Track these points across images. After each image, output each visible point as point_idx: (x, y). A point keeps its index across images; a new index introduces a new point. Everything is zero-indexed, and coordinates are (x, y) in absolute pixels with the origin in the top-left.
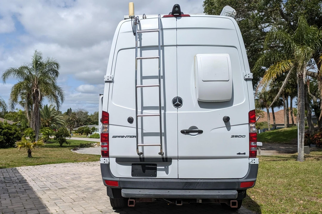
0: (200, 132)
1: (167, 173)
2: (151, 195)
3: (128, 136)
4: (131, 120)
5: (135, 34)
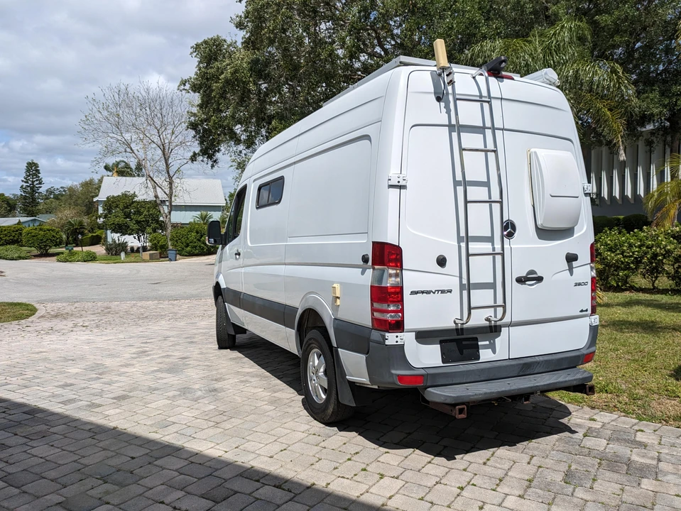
0: (540, 279)
1: (494, 352)
3: (438, 291)
4: (442, 262)
5: (439, 99)
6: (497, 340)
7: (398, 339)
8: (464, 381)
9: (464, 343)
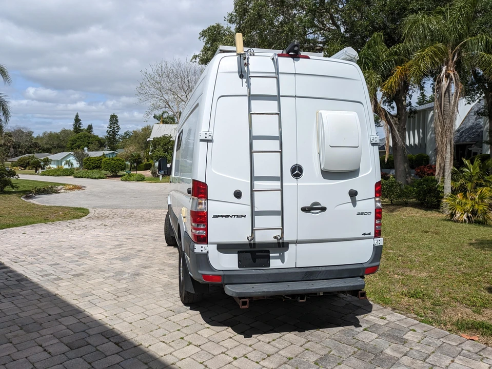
0: (323, 209)
1: (283, 261)
2: (270, 292)
3: (235, 216)
4: (238, 195)
5: (241, 76)
6: (286, 253)
7: (203, 249)
8: (255, 282)
9: (257, 254)
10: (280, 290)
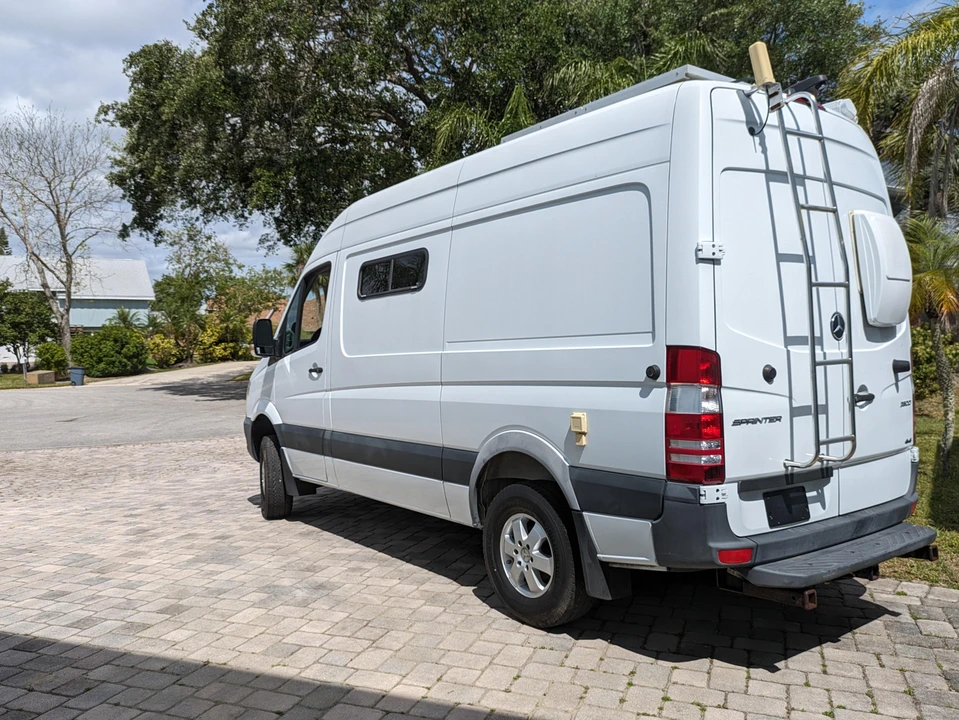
0: (870, 398)
1: (823, 506)
3: (766, 419)
5: (752, 132)
6: (827, 490)
7: (719, 494)
9: (792, 495)
10: (856, 561)
